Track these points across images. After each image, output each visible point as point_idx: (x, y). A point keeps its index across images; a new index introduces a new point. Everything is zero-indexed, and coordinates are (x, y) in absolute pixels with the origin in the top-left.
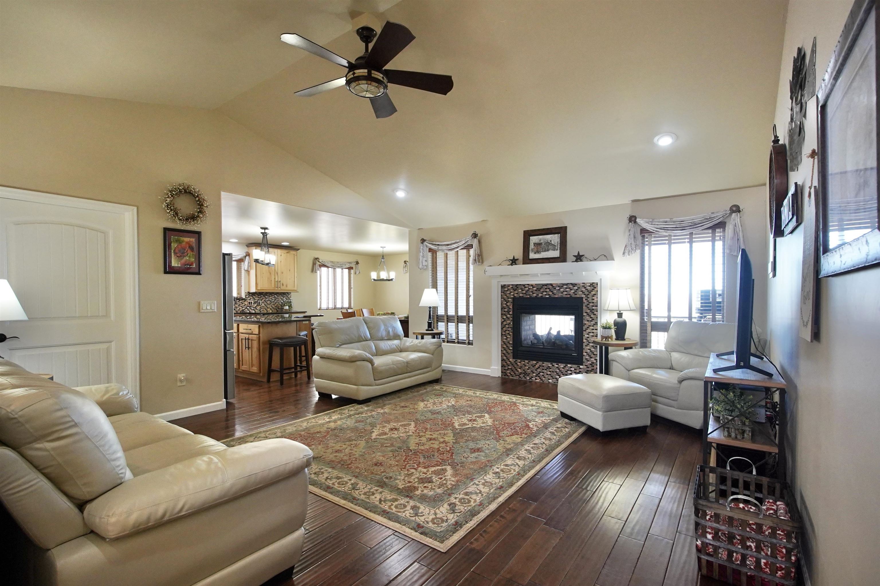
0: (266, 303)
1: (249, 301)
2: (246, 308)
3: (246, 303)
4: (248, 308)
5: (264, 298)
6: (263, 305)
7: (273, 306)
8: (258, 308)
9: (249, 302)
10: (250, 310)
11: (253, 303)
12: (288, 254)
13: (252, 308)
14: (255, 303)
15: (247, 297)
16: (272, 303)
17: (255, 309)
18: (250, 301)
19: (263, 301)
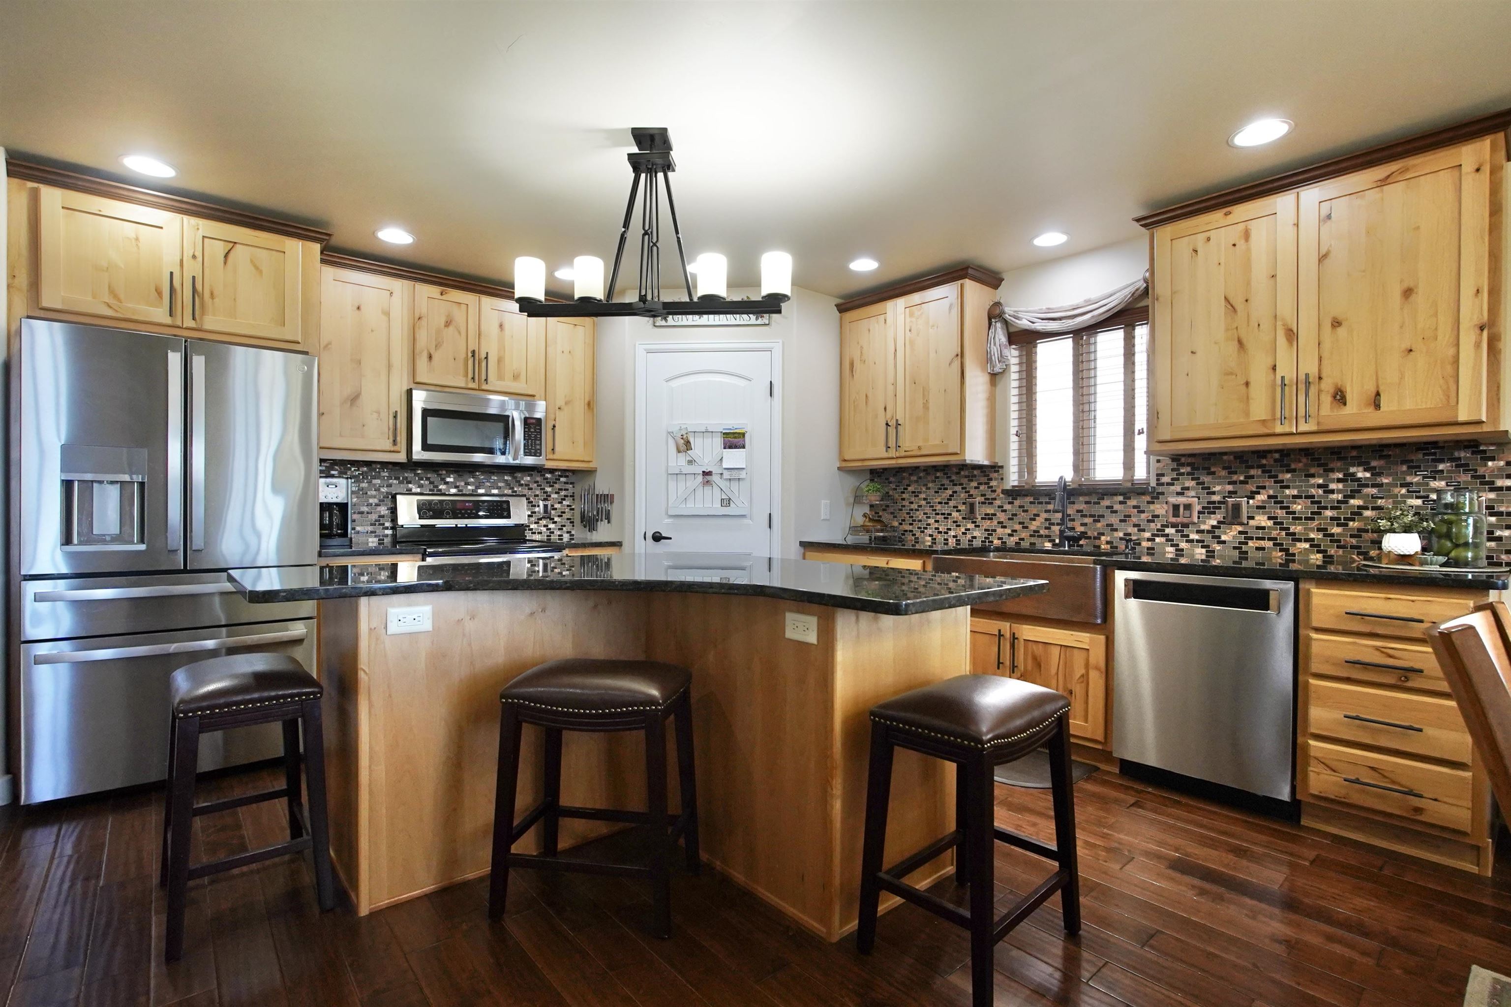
0: (1281, 513)
1: (1173, 500)
2: (1160, 532)
3: (1160, 509)
4: (1170, 531)
5: (1270, 483)
6: (1262, 520)
7: (1336, 530)
8: (1230, 535)
9: (1176, 507)
10: (1183, 545)
11: (1197, 508)
12: (1395, 191)
13: (1194, 536)
14: (1210, 509)
15: (1166, 479)
16: (1329, 513)
17: (1208, 538)
18: (1181, 500)
19: (1261, 497)
